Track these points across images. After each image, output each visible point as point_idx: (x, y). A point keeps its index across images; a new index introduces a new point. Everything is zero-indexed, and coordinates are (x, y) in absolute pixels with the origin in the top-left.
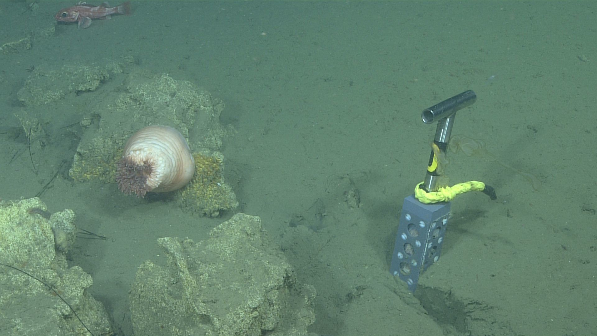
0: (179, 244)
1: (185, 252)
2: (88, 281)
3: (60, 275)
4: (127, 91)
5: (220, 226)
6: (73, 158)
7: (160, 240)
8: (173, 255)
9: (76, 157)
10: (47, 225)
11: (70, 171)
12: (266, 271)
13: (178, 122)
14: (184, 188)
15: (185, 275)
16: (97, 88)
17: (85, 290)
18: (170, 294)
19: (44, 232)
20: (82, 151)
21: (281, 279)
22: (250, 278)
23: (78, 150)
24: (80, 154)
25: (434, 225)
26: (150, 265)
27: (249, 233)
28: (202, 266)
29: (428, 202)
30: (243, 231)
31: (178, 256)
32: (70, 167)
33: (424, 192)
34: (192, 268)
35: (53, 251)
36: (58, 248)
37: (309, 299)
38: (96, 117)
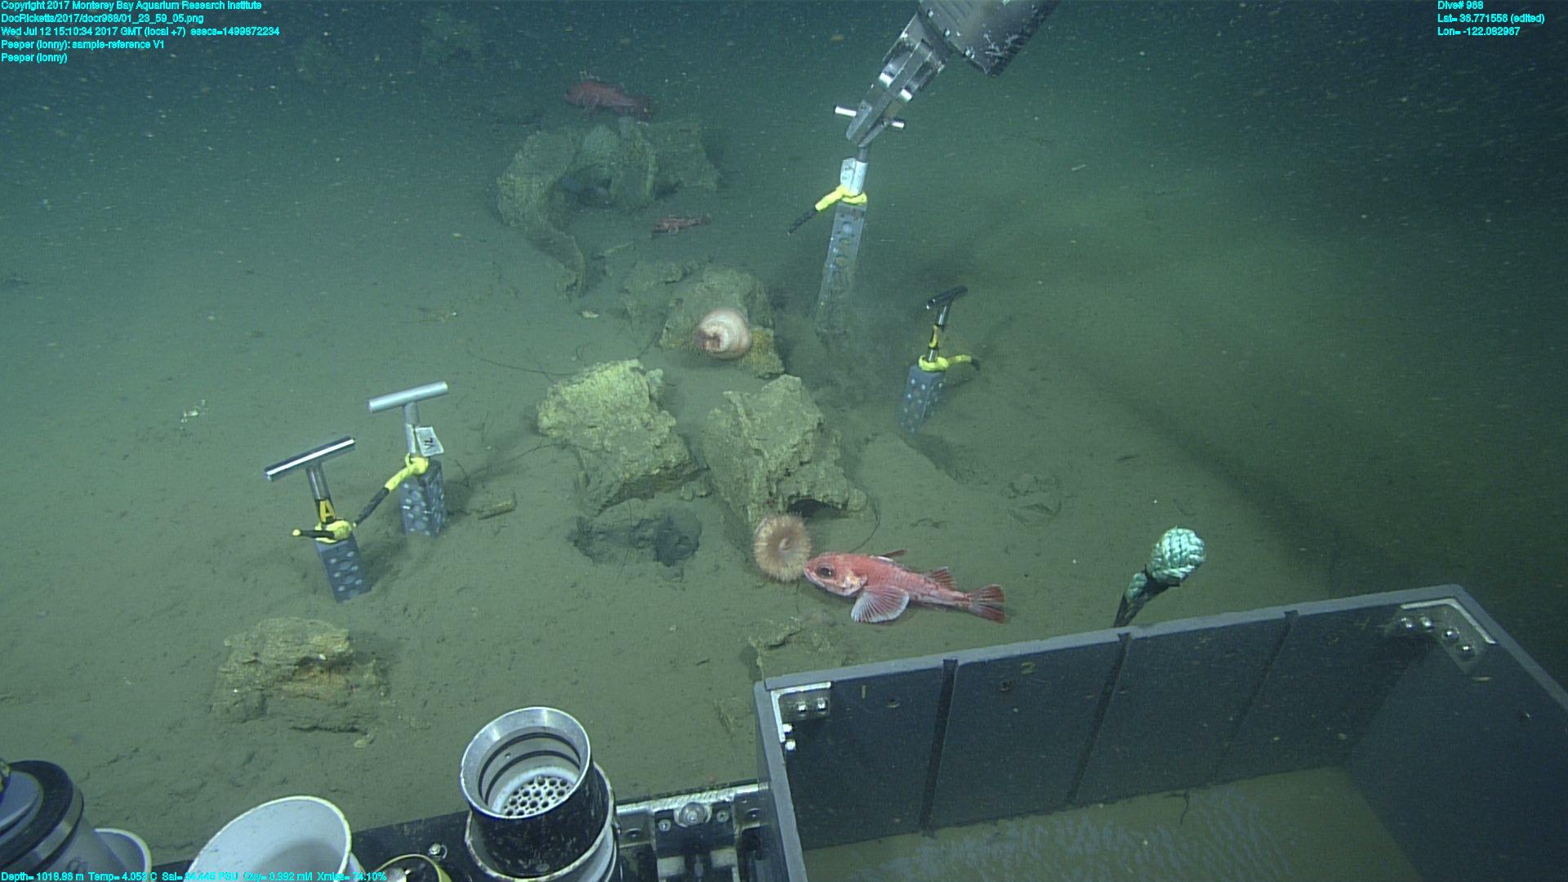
0: (739, 397)
1: (743, 403)
2: (673, 422)
3: (653, 417)
4: (702, 281)
5: (770, 384)
6: (662, 332)
7: (725, 393)
8: (735, 405)
9: (665, 331)
10: (643, 380)
11: (661, 342)
12: (804, 419)
13: (740, 305)
14: (742, 356)
15: (744, 419)
16: (681, 280)
17: (671, 428)
18: (732, 433)
19: (641, 385)
20: (669, 327)
21: (816, 425)
22: (792, 423)
23: (666, 325)
24: (667, 329)
25: (932, 388)
26: (717, 411)
27: (792, 389)
28: (756, 413)
29: (928, 370)
30: (787, 388)
31: (738, 405)
32: (660, 338)
33: (926, 363)
34: (748, 414)
35: (648, 399)
36: (651, 397)
37: (836, 441)
38: (680, 301)
